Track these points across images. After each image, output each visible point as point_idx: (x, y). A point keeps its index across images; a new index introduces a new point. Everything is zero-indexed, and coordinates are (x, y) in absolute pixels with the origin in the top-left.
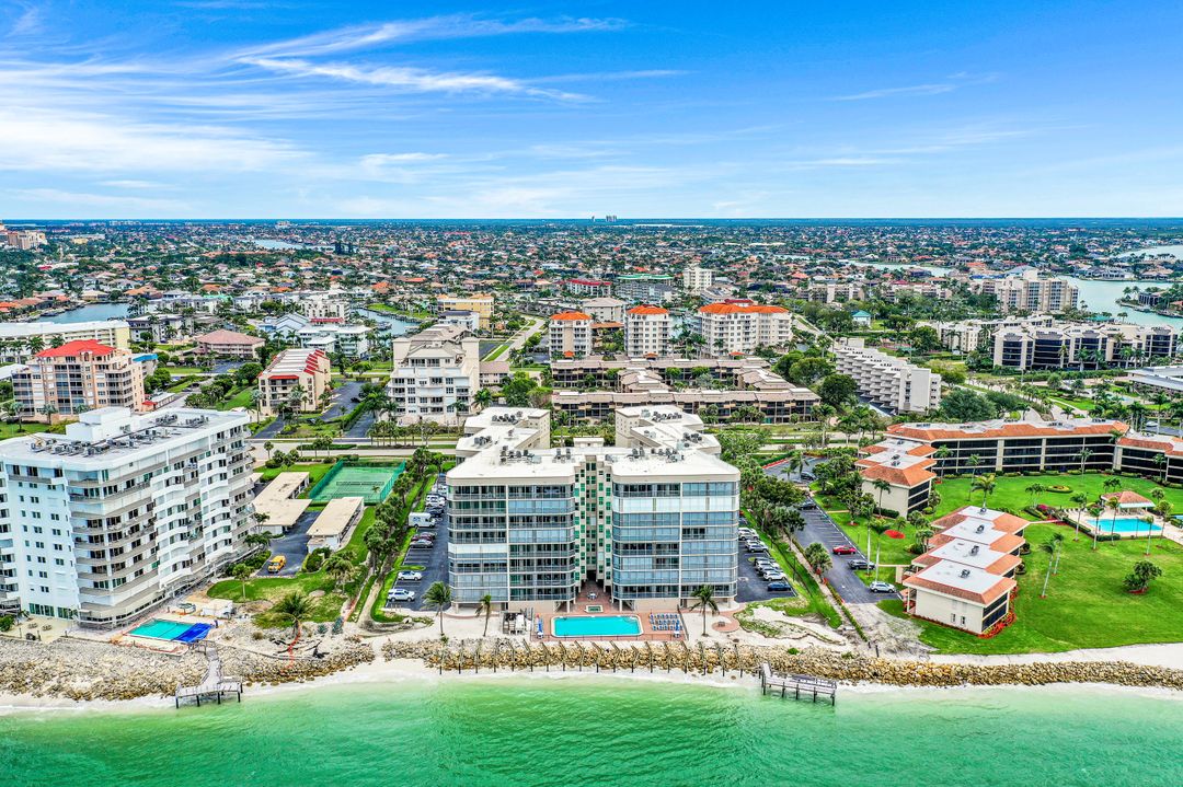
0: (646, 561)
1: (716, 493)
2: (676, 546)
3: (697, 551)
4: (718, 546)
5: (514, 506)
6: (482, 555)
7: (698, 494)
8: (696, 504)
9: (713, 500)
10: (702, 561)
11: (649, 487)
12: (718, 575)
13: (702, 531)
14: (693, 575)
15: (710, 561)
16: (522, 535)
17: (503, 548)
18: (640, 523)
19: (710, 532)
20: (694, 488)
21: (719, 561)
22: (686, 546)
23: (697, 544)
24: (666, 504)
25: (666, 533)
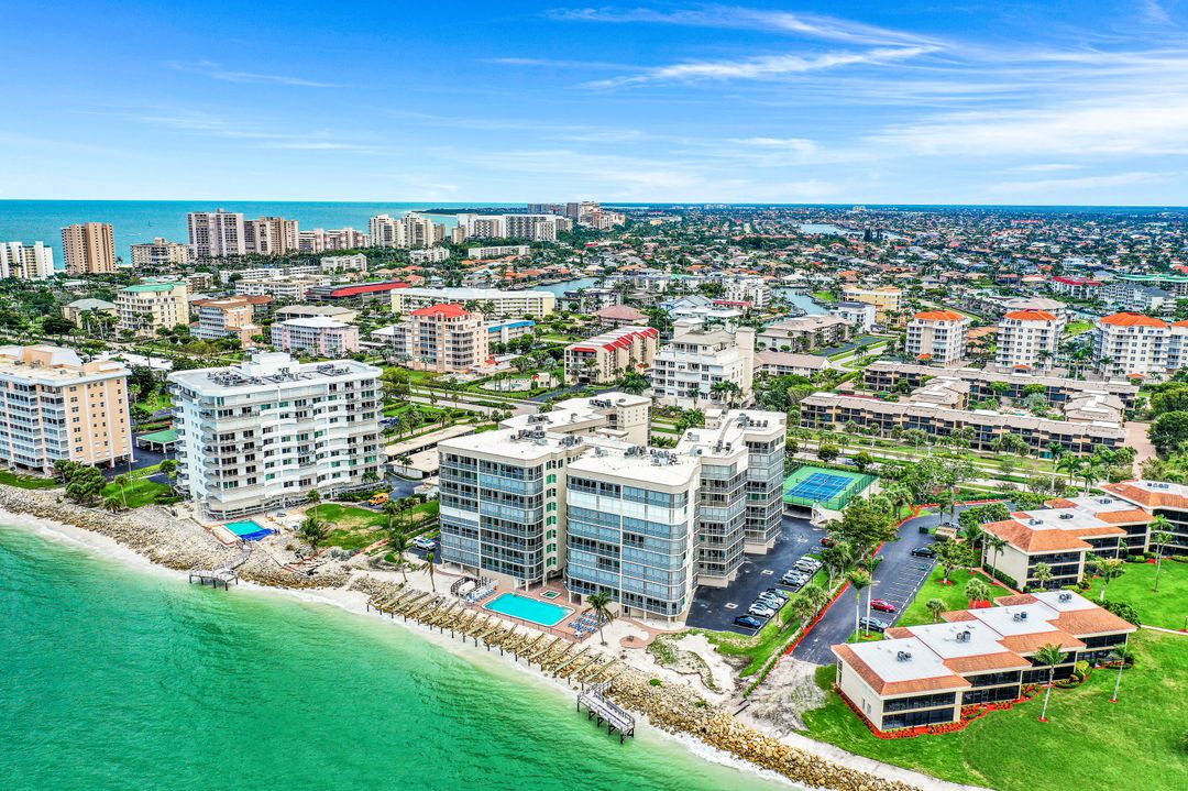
0: (591, 558)
1: (656, 503)
2: (617, 549)
3: (637, 560)
4: (657, 559)
5: (484, 480)
6: (460, 520)
7: (637, 500)
8: (633, 510)
9: (651, 508)
10: (641, 571)
11: (594, 484)
12: (657, 589)
13: (641, 539)
14: (633, 583)
15: (649, 572)
16: (491, 508)
17: (475, 517)
18: (585, 519)
19: (648, 542)
20: (634, 493)
21: (657, 574)
22: (627, 552)
23: (635, 552)
24: (608, 505)
25: (609, 534)
